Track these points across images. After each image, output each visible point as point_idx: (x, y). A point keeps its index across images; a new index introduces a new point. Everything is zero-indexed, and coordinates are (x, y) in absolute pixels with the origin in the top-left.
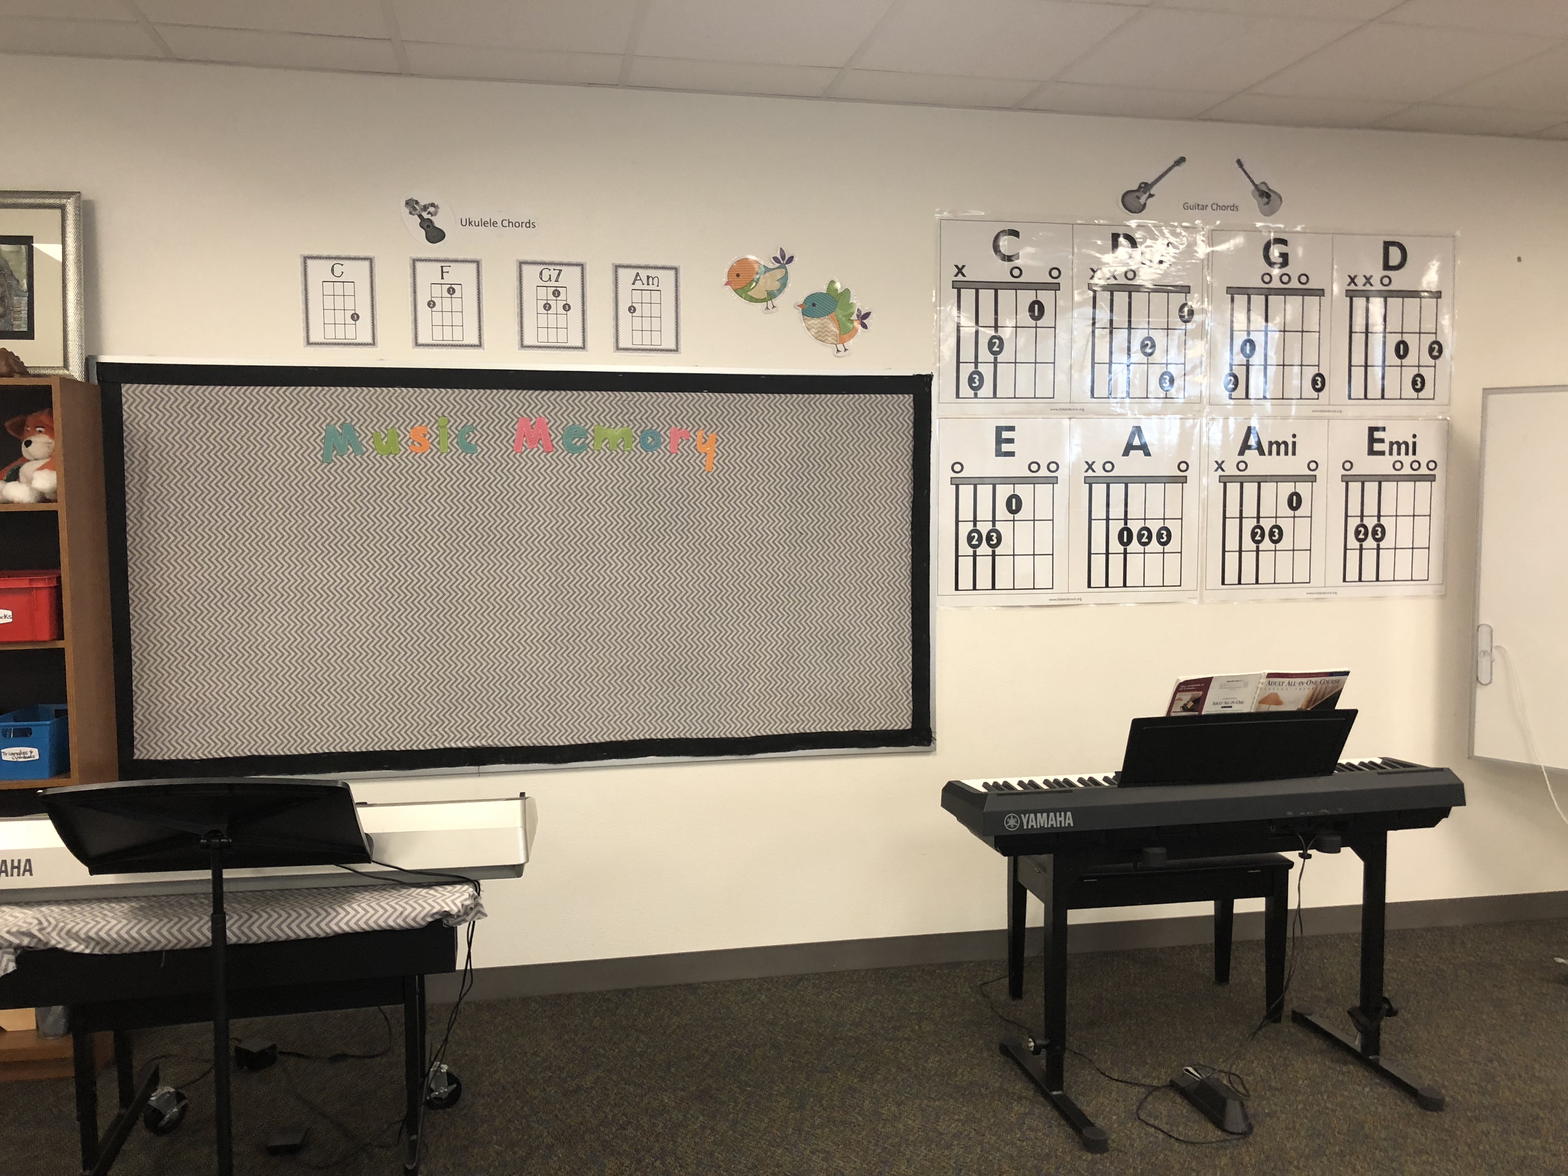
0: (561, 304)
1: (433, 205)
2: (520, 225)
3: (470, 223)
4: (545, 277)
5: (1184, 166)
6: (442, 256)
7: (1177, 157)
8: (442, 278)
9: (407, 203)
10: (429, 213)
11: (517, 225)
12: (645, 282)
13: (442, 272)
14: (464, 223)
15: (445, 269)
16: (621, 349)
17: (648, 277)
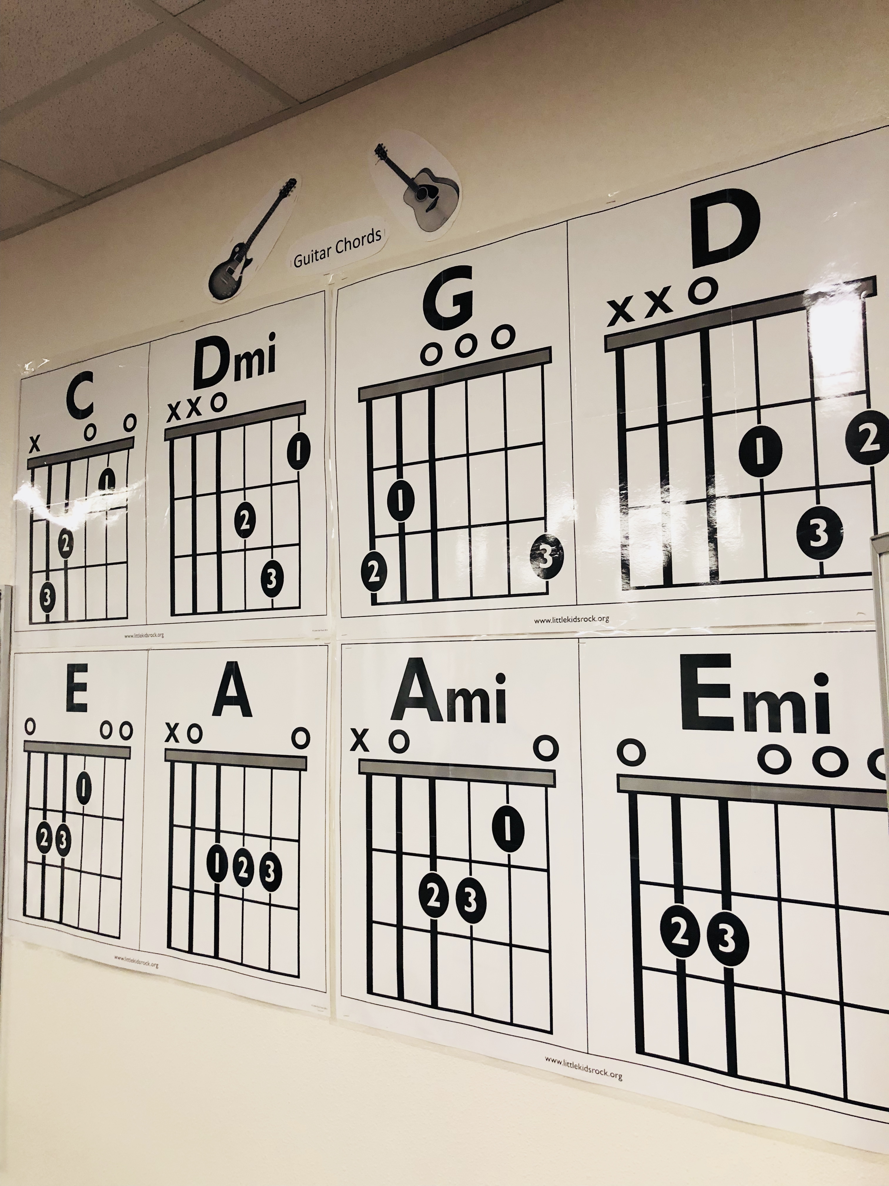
5: (294, 193)
7: (281, 184)
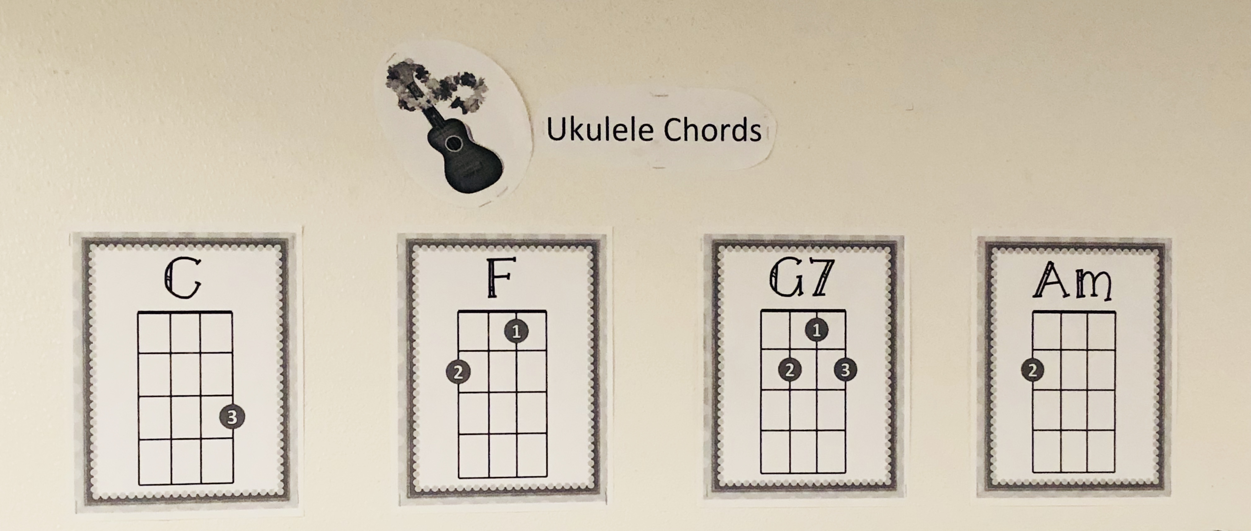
0: (829, 360)
1: (467, 79)
2: (719, 132)
3: (574, 131)
4: (786, 284)
6: (492, 232)
8: (492, 294)
9: (394, 74)
10: (457, 103)
11: (710, 133)
12: (1072, 289)
13: (492, 276)
14: (557, 133)
15: (500, 268)
16: (999, 487)
17: (1081, 275)
